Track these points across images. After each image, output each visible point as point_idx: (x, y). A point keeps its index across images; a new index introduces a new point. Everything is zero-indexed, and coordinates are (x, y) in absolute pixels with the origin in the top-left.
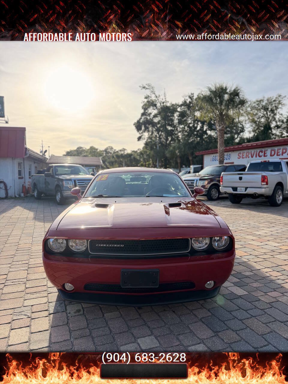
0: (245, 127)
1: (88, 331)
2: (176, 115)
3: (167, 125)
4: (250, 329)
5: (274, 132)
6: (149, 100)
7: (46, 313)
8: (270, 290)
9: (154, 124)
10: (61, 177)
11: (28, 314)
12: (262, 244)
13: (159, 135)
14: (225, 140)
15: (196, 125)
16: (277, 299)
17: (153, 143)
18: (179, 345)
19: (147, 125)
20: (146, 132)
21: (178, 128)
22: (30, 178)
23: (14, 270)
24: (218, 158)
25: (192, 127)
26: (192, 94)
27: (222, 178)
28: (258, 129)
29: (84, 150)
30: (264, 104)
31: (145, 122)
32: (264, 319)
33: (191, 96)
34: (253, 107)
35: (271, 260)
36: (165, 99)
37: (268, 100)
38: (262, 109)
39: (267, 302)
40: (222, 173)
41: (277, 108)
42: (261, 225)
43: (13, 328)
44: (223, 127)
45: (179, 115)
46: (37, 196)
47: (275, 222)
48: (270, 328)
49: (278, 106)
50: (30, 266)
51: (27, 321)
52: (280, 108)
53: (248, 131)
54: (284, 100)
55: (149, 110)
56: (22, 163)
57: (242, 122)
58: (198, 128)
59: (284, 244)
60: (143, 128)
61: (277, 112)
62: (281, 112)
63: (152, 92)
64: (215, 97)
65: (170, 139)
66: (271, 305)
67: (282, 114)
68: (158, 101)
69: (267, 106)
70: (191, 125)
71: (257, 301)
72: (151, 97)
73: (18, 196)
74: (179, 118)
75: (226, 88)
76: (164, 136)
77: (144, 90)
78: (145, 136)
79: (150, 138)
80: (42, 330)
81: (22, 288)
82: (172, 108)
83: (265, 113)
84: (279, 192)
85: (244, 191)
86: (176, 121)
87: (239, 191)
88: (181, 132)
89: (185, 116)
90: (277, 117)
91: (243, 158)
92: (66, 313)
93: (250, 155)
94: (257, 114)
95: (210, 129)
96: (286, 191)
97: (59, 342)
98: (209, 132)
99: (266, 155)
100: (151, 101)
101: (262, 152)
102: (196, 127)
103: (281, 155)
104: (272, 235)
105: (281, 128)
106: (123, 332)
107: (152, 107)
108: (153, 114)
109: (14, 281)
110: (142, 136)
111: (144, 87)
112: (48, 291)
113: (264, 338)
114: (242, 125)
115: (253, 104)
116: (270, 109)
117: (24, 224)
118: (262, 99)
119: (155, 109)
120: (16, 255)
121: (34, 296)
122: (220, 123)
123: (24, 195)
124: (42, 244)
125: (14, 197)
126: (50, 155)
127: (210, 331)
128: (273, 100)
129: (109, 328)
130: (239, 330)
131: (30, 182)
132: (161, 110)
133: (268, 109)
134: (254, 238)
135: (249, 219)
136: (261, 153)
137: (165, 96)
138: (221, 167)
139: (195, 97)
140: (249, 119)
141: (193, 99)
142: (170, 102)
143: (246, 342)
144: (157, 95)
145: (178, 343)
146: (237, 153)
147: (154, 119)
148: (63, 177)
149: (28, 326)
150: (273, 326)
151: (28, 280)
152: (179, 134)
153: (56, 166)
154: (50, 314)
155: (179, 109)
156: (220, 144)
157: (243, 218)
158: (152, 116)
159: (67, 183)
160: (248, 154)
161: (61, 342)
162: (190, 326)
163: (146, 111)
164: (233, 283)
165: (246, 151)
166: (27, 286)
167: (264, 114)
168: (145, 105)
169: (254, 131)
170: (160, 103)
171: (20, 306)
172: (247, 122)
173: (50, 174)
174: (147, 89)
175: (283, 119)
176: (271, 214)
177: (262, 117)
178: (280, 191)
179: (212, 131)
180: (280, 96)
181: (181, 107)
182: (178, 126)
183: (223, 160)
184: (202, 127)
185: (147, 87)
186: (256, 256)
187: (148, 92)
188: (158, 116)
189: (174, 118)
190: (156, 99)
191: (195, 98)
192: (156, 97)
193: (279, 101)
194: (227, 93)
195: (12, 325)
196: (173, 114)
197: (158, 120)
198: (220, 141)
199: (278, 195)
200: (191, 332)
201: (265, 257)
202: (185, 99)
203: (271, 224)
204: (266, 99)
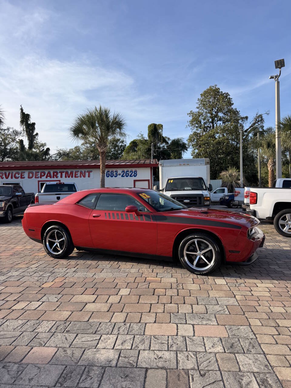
93: (4, 176)
99: (23, 176)
101: (19, 174)
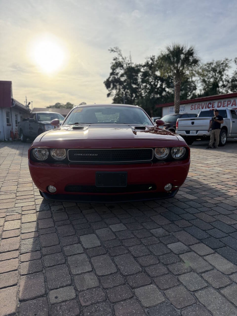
0: (197, 86)
1: (69, 221)
2: (140, 75)
3: (132, 83)
4: (200, 219)
5: (221, 90)
6: (117, 61)
7: (35, 211)
8: (216, 196)
9: (121, 83)
10: (43, 122)
11: (19, 212)
12: (210, 169)
13: (125, 92)
14: (181, 96)
15: (156, 84)
16: (221, 201)
17: (120, 98)
18: (143, 229)
19: (115, 84)
20: (114, 89)
21: (142, 87)
22: (16, 126)
23: (5, 185)
24: (174, 109)
25: (153, 85)
26: (153, 56)
27: (178, 123)
28: (208, 87)
29: (62, 106)
30: (213, 66)
31: (114, 80)
32: (211, 213)
33: (152, 58)
34: (204, 69)
35: (217, 178)
36: (131, 60)
37: (217, 63)
38: (212, 70)
39: (213, 203)
40: (178, 119)
41: (224, 70)
42: (208, 157)
43: (6, 220)
44: (179, 83)
45: (142, 74)
46: (23, 139)
47: (220, 156)
48: (216, 218)
49: (225, 68)
50: (19, 183)
51: (19, 216)
52: (227, 70)
53: (199, 90)
54: (230, 63)
55: (116, 70)
56: (9, 112)
57: (194, 82)
58: (158, 86)
59: (227, 168)
60: (112, 86)
61: (224, 73)
62: (227, 74)
63: (119, 54)
64: (173, 57)
65: (134, 95)
66: (216, 205)
67: (228, 75)
68: (124, 62)
69: (215, 68)
70: (152, 83)
71: (205, 203)
72: (118, 59)
73: (7, 140)
74: (142, 77)
75: (182, 48)
76: (129, 93)
77: (112, 52)
78: (113, 93)
79: (118, 94)
80: (31, 221)
81: (14, 196)
82: (136, 68)
83: (214, 74)
84: (223, 135)
85: (195, 133)
86: (140, 80)
87: (191, 134)
88: (144, 89)
89: (147, 76)
90: (224, 77)
91: (194, 109)
92: (51, 211)
93: (201, 107)
94: (207, 75)
95: (168, 87)
96: (229, 134)
97: (45, 228)
98: (167, 90)
99: (214, 106)
100: (118, 62)
101: (211, 104)
102: (157, 85)
103: (226, 106)
104: (217, 163)
105: (227, 87)
106: (98, 221)
107: (119, 68)
108: (120, 74)
109: (7, 192)
110: (111, 93)
111: (112, 50)
112: (35, 198)
113: (210, 224)
114: (195, 84)
115: (204, 66)
116: (218, 71)
117: (13, 158)
118: (212, 62)
119: (121, 70)
120: (7, 176)
121: (24, 201)
122: (177, 79)
123: (12, 140)
124: (29, 169)
125: (4, 140)
126: (33, 108)
127: (168, 220)
128: (221, 63)
129: (86, 219)
130: (191, 220)
131: (17, 129)
132: (127, 70)
133: (216, 70)
134: (203, 165)
135: (199, 154)
136: (209, 105)
137: (130, 58)
138: (177, 116)
139: (156, 58)
140: (200, 79)
141: (154, 60)
142: (134, 64)
143: (197, 227)
144: (124, 58)
145: (142, 228)
146: (191, 105)
147: (121, 78)
148: (45, 122)
149: (19, 219)
150: (219, 217)
151: (18, 191)
152: (142, 91)
153: (38, 114)
154: (37, 212)
155: (142, 70)
156: (176, 97)
157: (194, 154)
158: (119, 75)
159: (48, 127)
160: (199, 106)
161: (47, 228)
162: (151, 217)
163: (115, 71)
164: (186, 192)
165: (197, 104)
166: (17, 195)
167: (212, 75)
168: (114, 66)
169: (204, 89)
170: (126, 64)
171: (13, 207)
172: (199, 82)
173: (34, 120)
174: (115, 51)
175: (228, 79)
176: (217, 151)
177: (212, 77)
178: (225, 134)
179: (170, 88)
180: (227, 60)
181: (144, 67)
182: (141, 85)
183: (178, 111)
184: (161, 85)
185: (115, 50)
186: (204, 176)
187: (115, 55)
188: (125, 75)
189: (138, 77)
190: (123, 61)
191: (155, 60)
192: (123, 59)
193: (226, 64)
194: (183, 53)
195: (6, 219)
196: (138, 73)
197: (124, 79)
198: (176, 94)
199: (223, 137)
200: (152, 221)
201: (212, 176)
202: (147, 61)
203: (217, 157)
204: (215, 62)
